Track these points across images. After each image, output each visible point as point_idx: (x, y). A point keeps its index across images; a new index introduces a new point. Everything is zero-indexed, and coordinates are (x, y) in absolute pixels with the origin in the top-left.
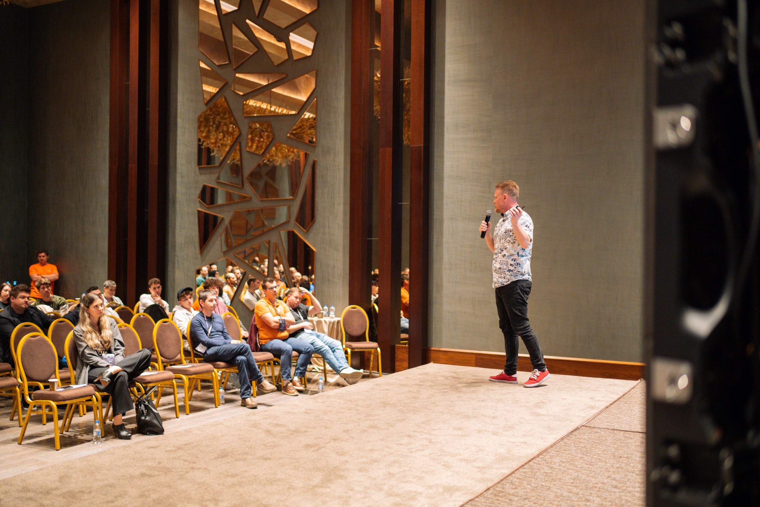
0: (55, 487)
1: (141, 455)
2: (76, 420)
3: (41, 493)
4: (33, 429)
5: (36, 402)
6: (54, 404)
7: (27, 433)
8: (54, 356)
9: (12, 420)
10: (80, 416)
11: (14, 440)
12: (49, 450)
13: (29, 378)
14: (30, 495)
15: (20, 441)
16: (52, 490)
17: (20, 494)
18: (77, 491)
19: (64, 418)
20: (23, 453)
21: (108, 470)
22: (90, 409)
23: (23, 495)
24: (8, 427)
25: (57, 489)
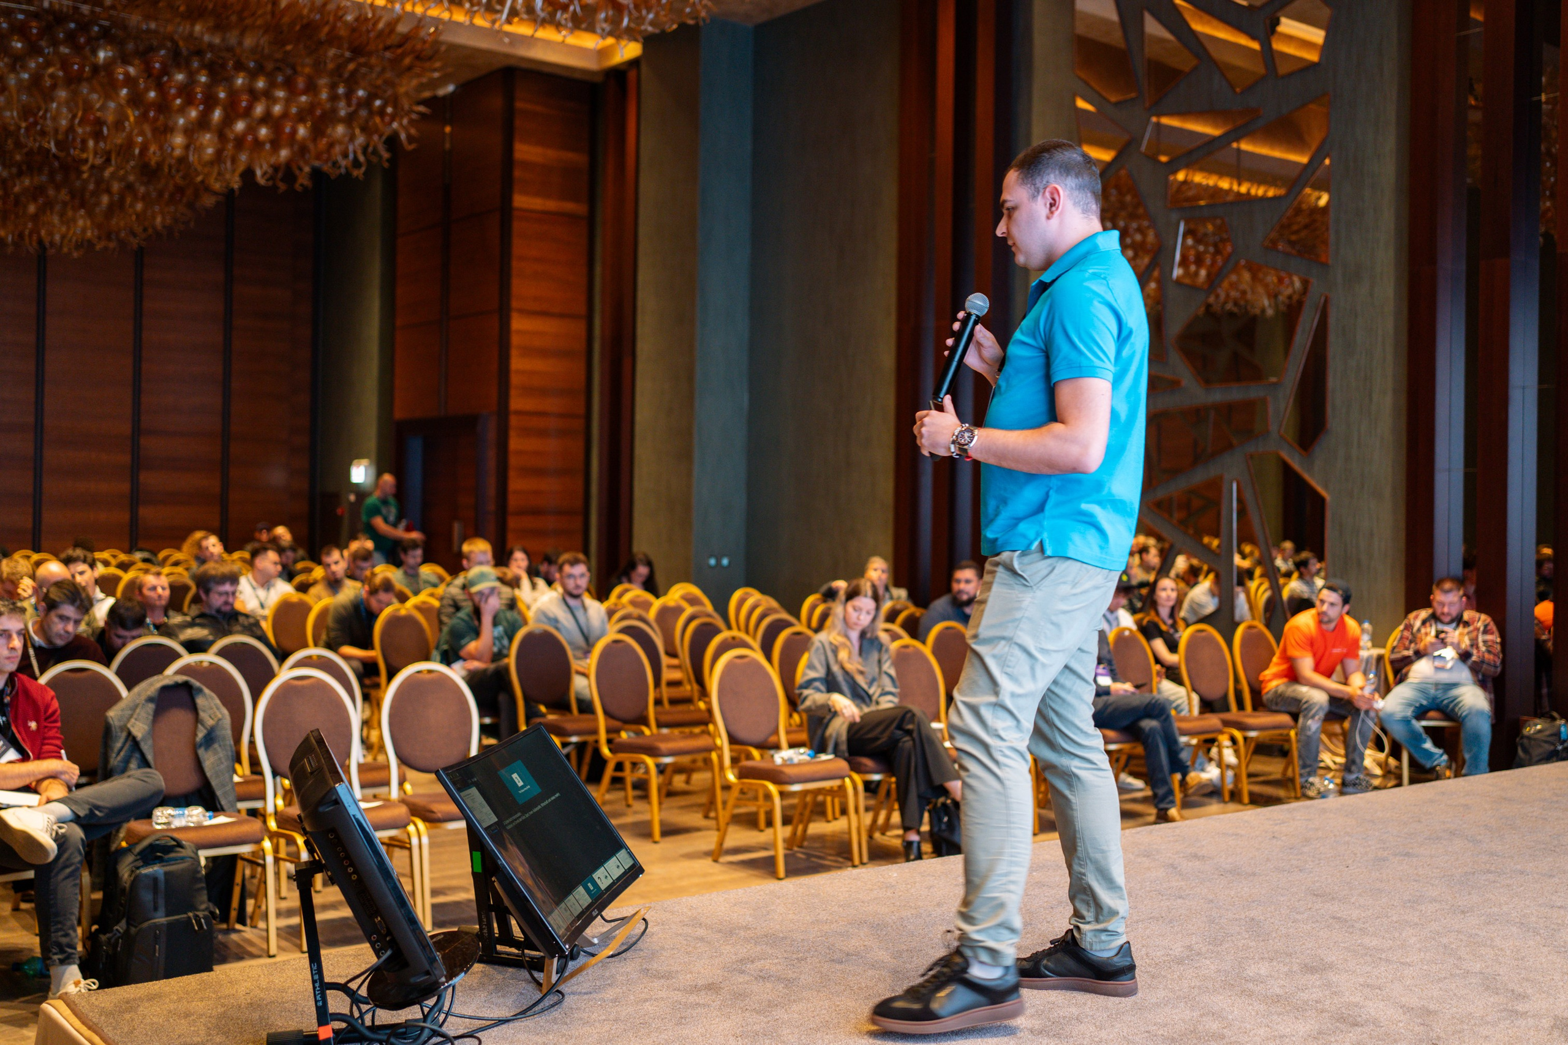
0: (744, 924)
1: (909, 886)
2: (816, 828)
3: (720, 931)
4: (738, 836)
5: (743, 783)
6: (772, 788)
7: (729, 843)
8: (776, 696)
9: (706, 817)
10: (828, 821)
11: (708, 854)
12: (765, 878)
13: (733, 740)
14: (701, 932)
15: (715, 855)
16: (739, 928)
17: (685, 928)
18: (781, 935)
19: (795, 821)
20: (721, 877)
21: (840, 906)
22: (844, 812)
23: (689, 930)
24: (697, 829)
25: (747, 928)
